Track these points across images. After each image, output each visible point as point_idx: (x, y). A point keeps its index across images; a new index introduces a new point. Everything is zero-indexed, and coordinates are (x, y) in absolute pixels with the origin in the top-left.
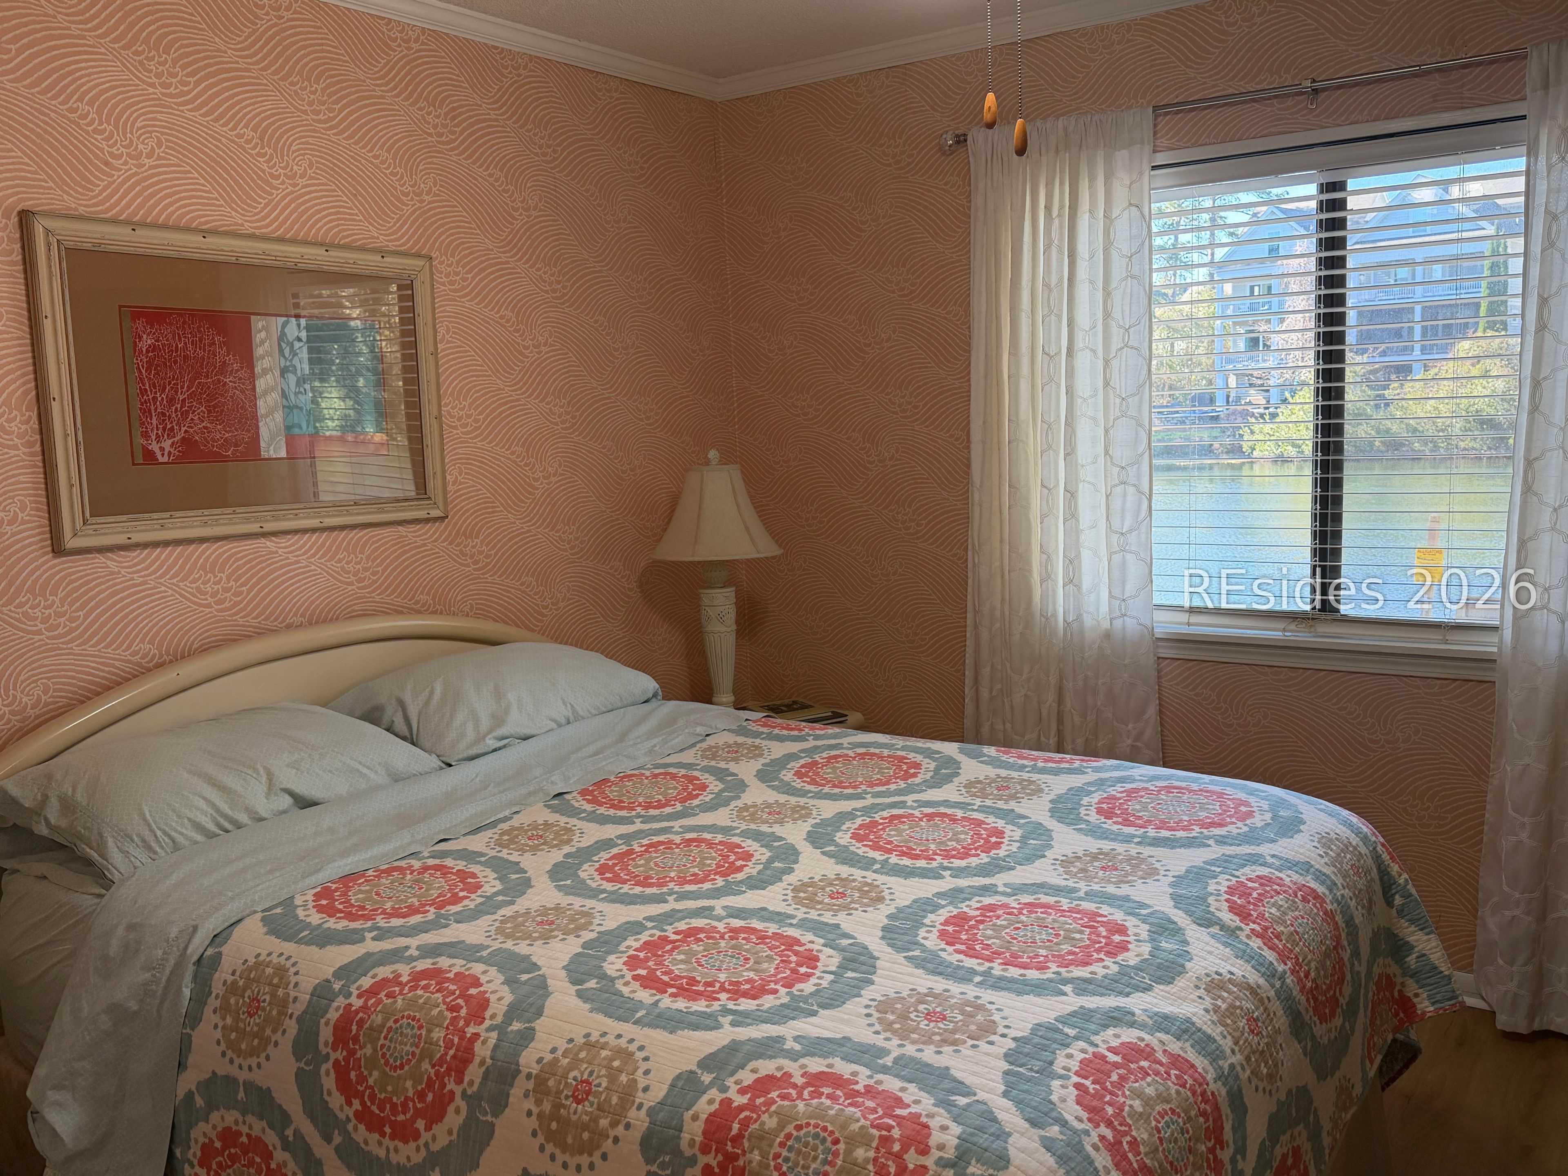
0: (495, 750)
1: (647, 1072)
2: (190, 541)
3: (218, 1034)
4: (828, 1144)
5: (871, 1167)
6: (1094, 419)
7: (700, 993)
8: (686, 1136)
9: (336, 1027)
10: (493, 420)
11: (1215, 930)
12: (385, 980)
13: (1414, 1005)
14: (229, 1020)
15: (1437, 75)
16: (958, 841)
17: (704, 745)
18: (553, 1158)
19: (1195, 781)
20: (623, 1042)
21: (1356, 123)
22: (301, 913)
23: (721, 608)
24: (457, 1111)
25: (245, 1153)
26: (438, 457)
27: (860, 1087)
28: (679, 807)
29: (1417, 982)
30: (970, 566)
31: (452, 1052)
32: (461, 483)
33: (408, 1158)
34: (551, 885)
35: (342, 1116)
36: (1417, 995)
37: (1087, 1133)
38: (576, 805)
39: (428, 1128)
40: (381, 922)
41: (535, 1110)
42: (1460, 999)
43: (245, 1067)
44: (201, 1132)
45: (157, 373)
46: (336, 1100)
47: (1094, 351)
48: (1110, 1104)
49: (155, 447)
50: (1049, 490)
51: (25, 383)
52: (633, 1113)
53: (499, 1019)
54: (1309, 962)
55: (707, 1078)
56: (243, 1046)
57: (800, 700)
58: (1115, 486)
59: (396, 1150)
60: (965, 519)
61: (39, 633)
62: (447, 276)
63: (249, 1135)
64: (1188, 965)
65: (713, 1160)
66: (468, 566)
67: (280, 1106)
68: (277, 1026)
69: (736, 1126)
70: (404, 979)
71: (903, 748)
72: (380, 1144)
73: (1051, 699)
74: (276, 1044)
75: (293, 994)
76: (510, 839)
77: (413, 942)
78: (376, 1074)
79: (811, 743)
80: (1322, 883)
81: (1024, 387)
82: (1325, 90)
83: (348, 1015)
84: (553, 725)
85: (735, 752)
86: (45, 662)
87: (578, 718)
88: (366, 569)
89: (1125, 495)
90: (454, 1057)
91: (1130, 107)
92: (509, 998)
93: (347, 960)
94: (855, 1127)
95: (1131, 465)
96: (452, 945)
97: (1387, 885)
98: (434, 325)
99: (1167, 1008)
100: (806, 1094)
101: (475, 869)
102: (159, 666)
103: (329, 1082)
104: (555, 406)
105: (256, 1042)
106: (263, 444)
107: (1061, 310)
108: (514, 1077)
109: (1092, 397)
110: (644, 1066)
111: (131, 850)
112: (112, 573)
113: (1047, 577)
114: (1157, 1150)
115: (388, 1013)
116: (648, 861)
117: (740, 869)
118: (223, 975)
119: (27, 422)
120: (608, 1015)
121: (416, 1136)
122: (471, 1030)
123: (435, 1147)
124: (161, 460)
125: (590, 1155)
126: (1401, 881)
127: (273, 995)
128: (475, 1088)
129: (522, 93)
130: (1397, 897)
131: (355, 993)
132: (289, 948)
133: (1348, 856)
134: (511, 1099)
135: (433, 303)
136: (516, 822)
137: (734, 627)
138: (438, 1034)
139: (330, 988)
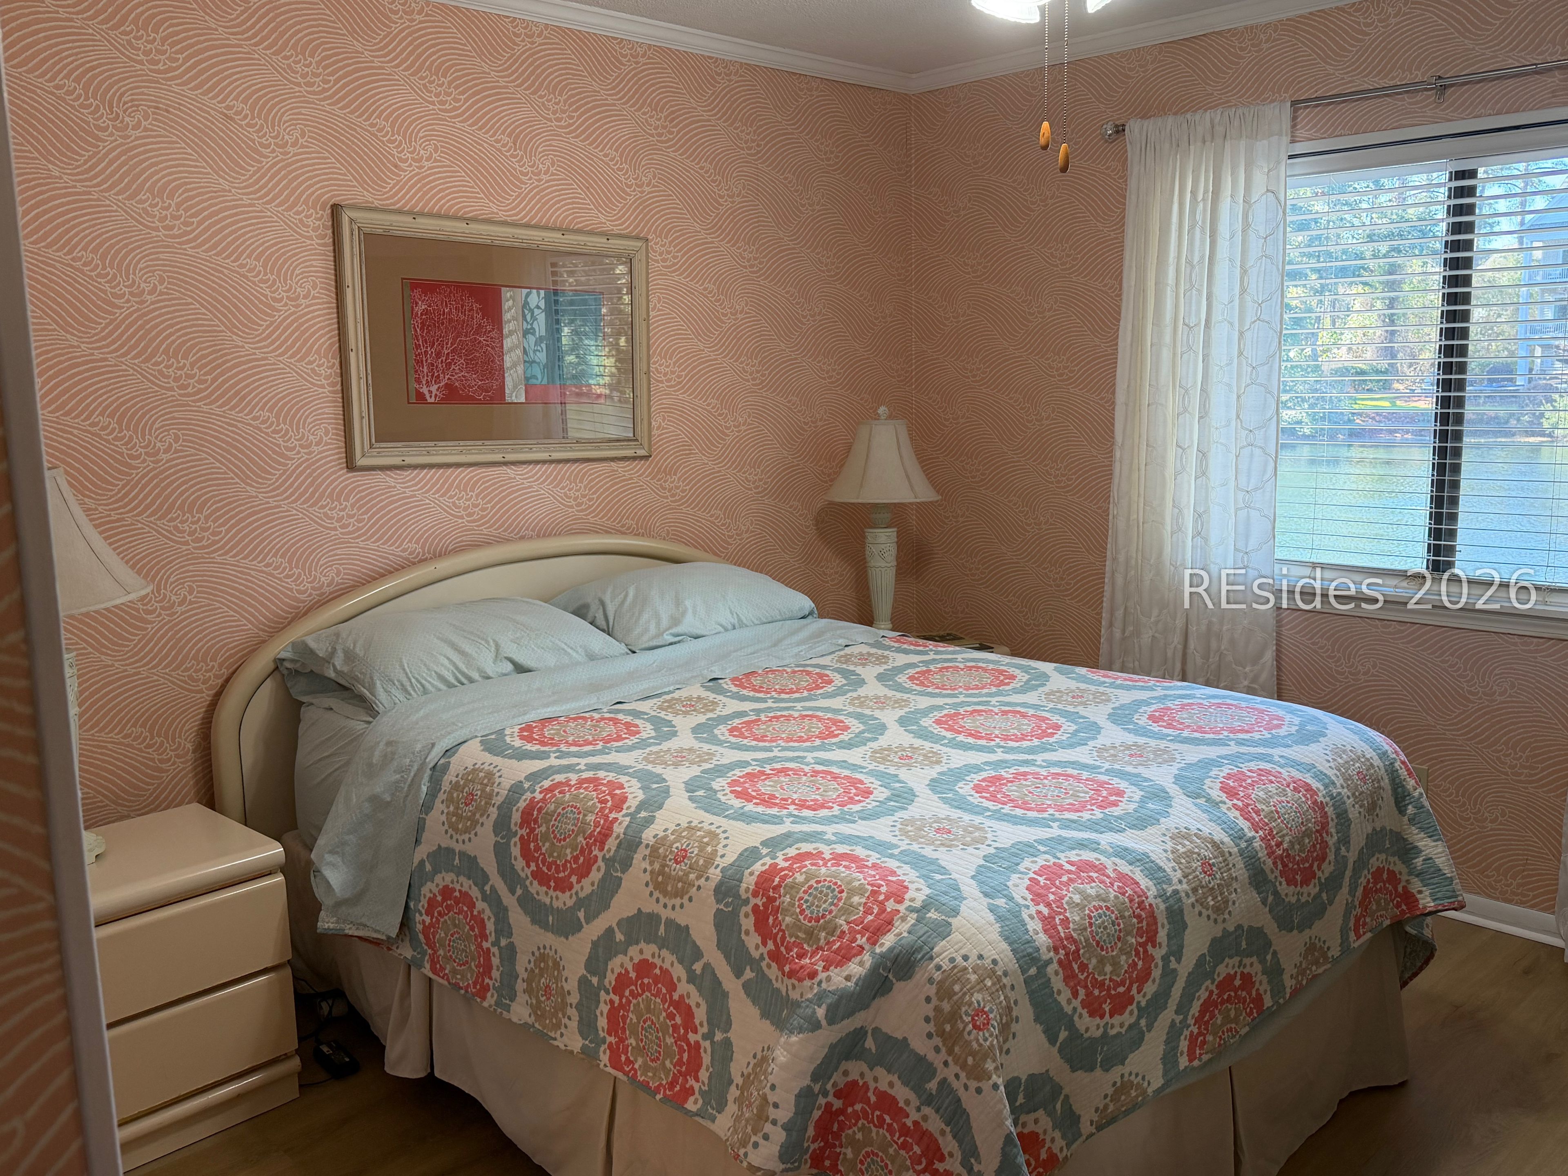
0: (671, 644)
1: (725, 846)
2: (448, 466)
3: (444, 818)
4: (836, 893)
5: (861, 908)
6: (1229, 385)
7: (776, 804)
8: (744, 886)
9: (523, 812)
10: (692, 377)
11: (1202, 801)
12: (560, 784)
13: (1417, 900)
14: (452, 808)
15: (1556, 73)
16: (1019, 730)
17: (842, 653)
18: (658, 901)
19: (1246, 700)
20: (713, 828)
21: (1479, 116)
22: (508, 739)
23: (883, 546)
24: (599, 870)
25: (457, 903)
26: (645, 408)
27: (869, 864)
28: (806, 694)
29: (1422, 881)
30: (1111, 517)
31: (598, 830)
32: (664, 428)
33: (565, 904)
34: (691, 736)
35: (523, 875)
36: (1420, 892)
37: (1028, 907)
38: (726, 687)
39: (579, 882)
40: (563, 748)
41: (649, 868)
42: (1460, 898)
43: (460, 841)
44: (429, 890)
45: (428, 332)
46: (519, 864)
47: (1231, 324)
48: (1053, 893)
49: (425, 390)
50: (1184, 450)
51: (330, 338)
52: (712, 870)
53: (632, 810)
54: (1284, 836)
55: (764, 851)
56: (460, 826)
57: (954, 632)
58: (1244, 447)
59: (557, 898)
60: (1107, 473)
61: (335, 529)
62: (661, 254)
63: (460, 891)
64: (1163, 820)
65: (759, 901)
66: (667, 498)
67: (482, 869)
68: (484, 812)
69: (777, 880)
70: (572, 783)
71: (1007, 664)
72: (547, 893)
73: (1176, 640)
74: (482, 824)
75: (496, 790)
76: (670, 706)
77: (583, 761)
78: (547, 845)
79: (932, 656)
80: (1320, 780)
81: (1166, 354)
82: (1452, 85)
83: (532, 804)
84: (722, 630)
85: (864, 660)
86: (338, 552)
87: (742, 625)
88: (584, 496)
89: (1252, 455)
90: (599, 833)
91: (1273, 101)
92: (641, 796)
93: (536, 769)
94: (856, 884)
95: (1259, 428)
96: (610, 764)
97: (1401, 797)
98: (648, 296)
99: (1130, 844)
100: (829, 864)
101: (638, 722)
102: (421, 561)
103: (516, 851)
104: (747, 365)
105: (469, 823)
106: (507, 391)
107: (1202, 285)
108: (638, 846)
109: (1227, 365)
110: (724, 842)
111: (393, 691)
112: (390, 487)
113: (1178, 529)
114: (1085, 929)
115: (558, 804)
116: (769, 726)
117: (837, 736)
118: (450, 777)
119: (332, 367)
120: (707, 811)
121: (571, 888)
122: (612, 816)
123: (582, 895)
124: (429, 400)
125: (682, 898)
126: (1416, 794)
127: (483, 791)
128: (612, 853)
129: (732, 96)
130: (1410, 807)
131: (538, 790)
132: (497, 760)
133: (1357, 765)
134: (634, 861)
135: (647, 278)
136: (676, 695)
137: (895, 563)
138: (591, 818)
139: (522, 787)
